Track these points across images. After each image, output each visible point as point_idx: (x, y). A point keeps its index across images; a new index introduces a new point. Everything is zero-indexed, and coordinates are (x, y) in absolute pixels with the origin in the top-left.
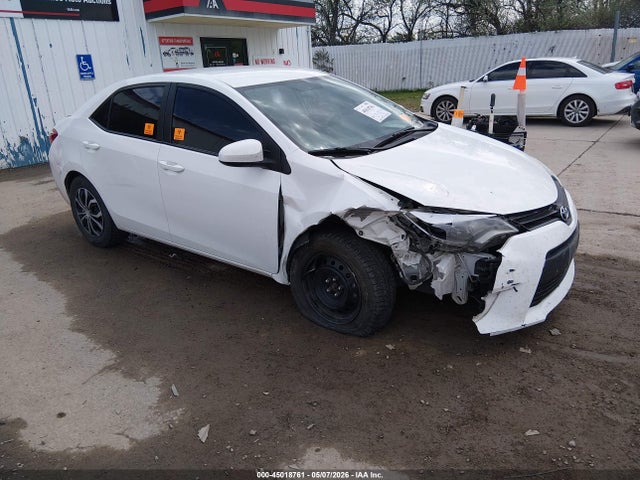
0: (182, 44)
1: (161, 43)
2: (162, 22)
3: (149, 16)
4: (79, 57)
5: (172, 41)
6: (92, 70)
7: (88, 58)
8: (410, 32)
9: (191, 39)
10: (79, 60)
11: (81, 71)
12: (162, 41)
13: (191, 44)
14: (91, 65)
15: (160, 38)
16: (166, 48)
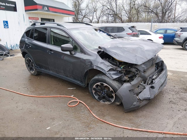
0: (36, 19)
1: (29, 19)
2: (30, 13)
3: (26, 11)
4: (4, 21)
5: (32, 18)
6: (8, 26)
7: (7, 22)
8: (98, 21)
9: (38, 18)
10: (4, 22)
11: (4, 26)
12: (30, 18)
13: (38, 20)
14: (8, 24)
15: (29, 17)
16: (31, 20)
